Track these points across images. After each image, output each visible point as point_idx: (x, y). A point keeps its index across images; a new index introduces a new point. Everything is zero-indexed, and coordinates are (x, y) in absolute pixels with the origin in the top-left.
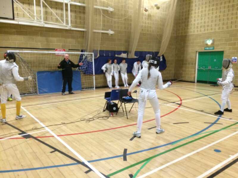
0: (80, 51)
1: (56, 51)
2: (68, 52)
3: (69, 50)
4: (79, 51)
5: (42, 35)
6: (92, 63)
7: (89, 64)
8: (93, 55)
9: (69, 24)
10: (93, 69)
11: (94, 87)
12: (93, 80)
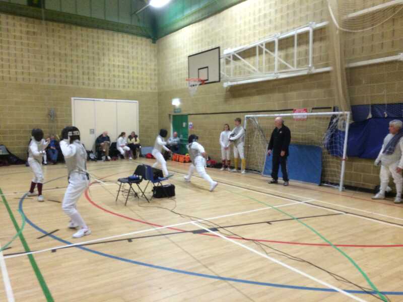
0: (332, 109)
1: (294, 112)
2: (312, 112)
3: (313, 109)
4: (330, 109)
5: (279, 90)
6: (344, 133)
7: (338, 136)
8: (348, 117)
9: (310, 65)
10: (343, 146)
11: (341, 183)
12: (341, 169)
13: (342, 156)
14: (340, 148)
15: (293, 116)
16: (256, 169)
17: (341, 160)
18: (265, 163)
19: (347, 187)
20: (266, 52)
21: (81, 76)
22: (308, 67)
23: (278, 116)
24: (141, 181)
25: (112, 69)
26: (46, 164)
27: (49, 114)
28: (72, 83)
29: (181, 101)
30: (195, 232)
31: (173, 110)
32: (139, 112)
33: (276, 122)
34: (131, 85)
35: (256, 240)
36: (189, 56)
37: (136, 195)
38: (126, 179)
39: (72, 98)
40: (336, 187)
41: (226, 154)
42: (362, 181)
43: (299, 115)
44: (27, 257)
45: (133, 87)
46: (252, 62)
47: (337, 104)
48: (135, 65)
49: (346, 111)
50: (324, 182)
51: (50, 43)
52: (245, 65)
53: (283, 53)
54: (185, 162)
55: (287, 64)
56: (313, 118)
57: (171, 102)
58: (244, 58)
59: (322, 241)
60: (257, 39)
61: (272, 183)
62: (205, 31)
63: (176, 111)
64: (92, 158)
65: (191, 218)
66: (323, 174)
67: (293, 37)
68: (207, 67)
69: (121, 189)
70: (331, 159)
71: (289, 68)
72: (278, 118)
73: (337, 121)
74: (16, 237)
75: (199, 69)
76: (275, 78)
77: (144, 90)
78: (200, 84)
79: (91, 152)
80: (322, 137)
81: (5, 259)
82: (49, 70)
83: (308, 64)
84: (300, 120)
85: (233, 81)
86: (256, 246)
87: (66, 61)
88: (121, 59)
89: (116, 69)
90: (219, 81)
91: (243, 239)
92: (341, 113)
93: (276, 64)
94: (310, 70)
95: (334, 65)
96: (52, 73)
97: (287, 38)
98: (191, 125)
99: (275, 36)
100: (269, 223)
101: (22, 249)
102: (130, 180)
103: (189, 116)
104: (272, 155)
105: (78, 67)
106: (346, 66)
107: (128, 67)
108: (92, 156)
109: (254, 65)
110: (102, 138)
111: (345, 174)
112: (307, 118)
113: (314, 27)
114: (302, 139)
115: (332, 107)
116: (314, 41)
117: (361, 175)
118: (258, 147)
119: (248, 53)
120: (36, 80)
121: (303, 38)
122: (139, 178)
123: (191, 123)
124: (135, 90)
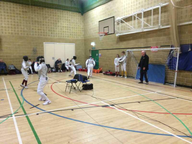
1: (151, 48)
2: (160, 48)
3: (161, 46)
4: (169, 47)
5: (144, 37)
6: (176, 58)
7: (174, 60)
8: (179, 50)
9: (159, 25)
10: (176, 65)
11: (175, 83)
12: (175, 76)
13: (175, 70)
14: (174, 66)
15: (150, 50)
16: (132, 76)
17: (175, 72)
18: (136, 73)
19: (178, 85)
20: (137, 19)
21: (48, 32)
22: (158, 25)
23: (143, 50)
24: (77, 82)
25: (62, 28)
26: (32, 74)
27: (33, 50)
28: (44, 35)
29: (96, 43)
30: (103, 106)
31: (91, 48)
32: (75, 49)
33: (142, 53)
34: (71, 36)
35: (133, 111)
36: (99, 21)
37: (75, 88)
38: (70, 81)
39: (44, 43)
40: (172, 85)
41: (117, 69)
42: (185, 82)
43: (154, 50)
44: (25, 117)
45: (72, 37)
46: (130, 24)
47: (173, 44)
48: (73, 26)
49: (177, 47)
50: (166, 83)
51: (33, 16)
52: (127, 25)
53: (146, 19)
54: (97, 73)
55: (147, 24)
56: (161, 51)
57: (91, 44)
58: (126, 22)
59: (166, 112)
60: (132, 12)
61: (140, 83)
62: (107, 9)
63: (93, 48)
64: (54, 71)
65: (101, 100)
66: (166, 79)
67: (151, 10)
68: (108, 27)
69: (68, 86)
70: (169, 71)
71: (149, 26)
72: (143, 51)
73: (173, 52)
74: (20, 107)
75: (104, 28)
76: (142, 31)
77: (78, 38)
78: (105, 35)
79: (53, 68)
80: (165, 61)
81: (15, 118)
82: (33, 29)
83: (159, 24)
84: (154, 52)
85: (121, 33)
86: (133, 113)
87: (41, 25)
88: (67, 23)
89: (64, 28)
90: (114, 33)
91: (127, 110)
92: (175, 48)
93: (142, 24)
94: (159, 27)
95: (172, 24)
96: (34, 31)
97: (148, 11)
98: (100, 55)
99: (142, 10)
100: (139, 102)
101: (23, 113)
102: (72, 82)
103: (99, 51)
104: (140, 70)
105: (46, 28)
106: (178, 25)
107: (70, 27)
108: (54, 70)
109: (131, 25)
110: (58, 62)
111: (177, 78)
112: (158, 51)
113: (161, 6)
114: (155, 62)
115: (171, 45)
116: (161, 12)
117: (185, 79)
118: (133, 66)
119: (128, 19)
120: (27, 34)
121: (156, 11)
122: (76, 80)
123: (100, 54)
124: (73, 38)
